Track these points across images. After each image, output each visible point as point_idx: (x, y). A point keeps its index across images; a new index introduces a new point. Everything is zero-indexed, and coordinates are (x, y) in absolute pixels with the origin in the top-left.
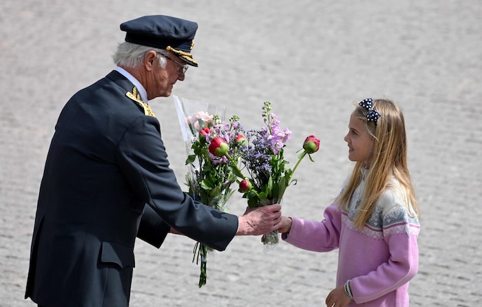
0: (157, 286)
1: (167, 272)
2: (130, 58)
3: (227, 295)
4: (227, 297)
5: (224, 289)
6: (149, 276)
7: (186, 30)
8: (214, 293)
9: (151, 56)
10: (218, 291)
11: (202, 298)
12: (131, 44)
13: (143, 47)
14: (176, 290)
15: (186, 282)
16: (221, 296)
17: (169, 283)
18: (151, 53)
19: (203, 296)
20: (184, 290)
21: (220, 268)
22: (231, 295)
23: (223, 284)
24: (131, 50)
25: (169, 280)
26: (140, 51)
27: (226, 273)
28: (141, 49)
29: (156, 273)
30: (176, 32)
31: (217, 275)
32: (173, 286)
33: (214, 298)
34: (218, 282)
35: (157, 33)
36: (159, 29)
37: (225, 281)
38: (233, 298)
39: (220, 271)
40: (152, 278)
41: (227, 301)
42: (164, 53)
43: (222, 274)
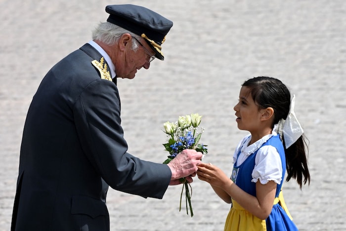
0: (148, 223)
1: (156, 209)
2: (108, 36)
3: (211, 221)
4: (212, 224)
5: (208, 217)
6: (141, 215)
7: (162, 24)
8: (200, 221)
9: (126, 38)
10: (203, 220)
11: (190, 227)
12: (112, 24)
13: (122, 29)
14: (166, 224)
15: (173, 215)
16: (206, 224)
17: (159, 218)
18: (127, 35)
19: (191, 226)
20: (173, 223)
21: (202, 199)
22: (215, 221)
23: (207, 212)
24: (110, 29)
25: (159, 216)
26: (118, 31)
27: (208, 203)
28: (119, 30)
29: (146, 211)
30: (154, 23)
31: (200, 205)
32: (162, 221)
33: (201, 226)
34: (202, 211)
35: (137, 20)
36: (139, 16)
37: (208, 209)
38: (217, 224)
39: (203, 201)
40: (144, 216)
41: (213, 227)
42: (138, 39)
43: (204, 204)
